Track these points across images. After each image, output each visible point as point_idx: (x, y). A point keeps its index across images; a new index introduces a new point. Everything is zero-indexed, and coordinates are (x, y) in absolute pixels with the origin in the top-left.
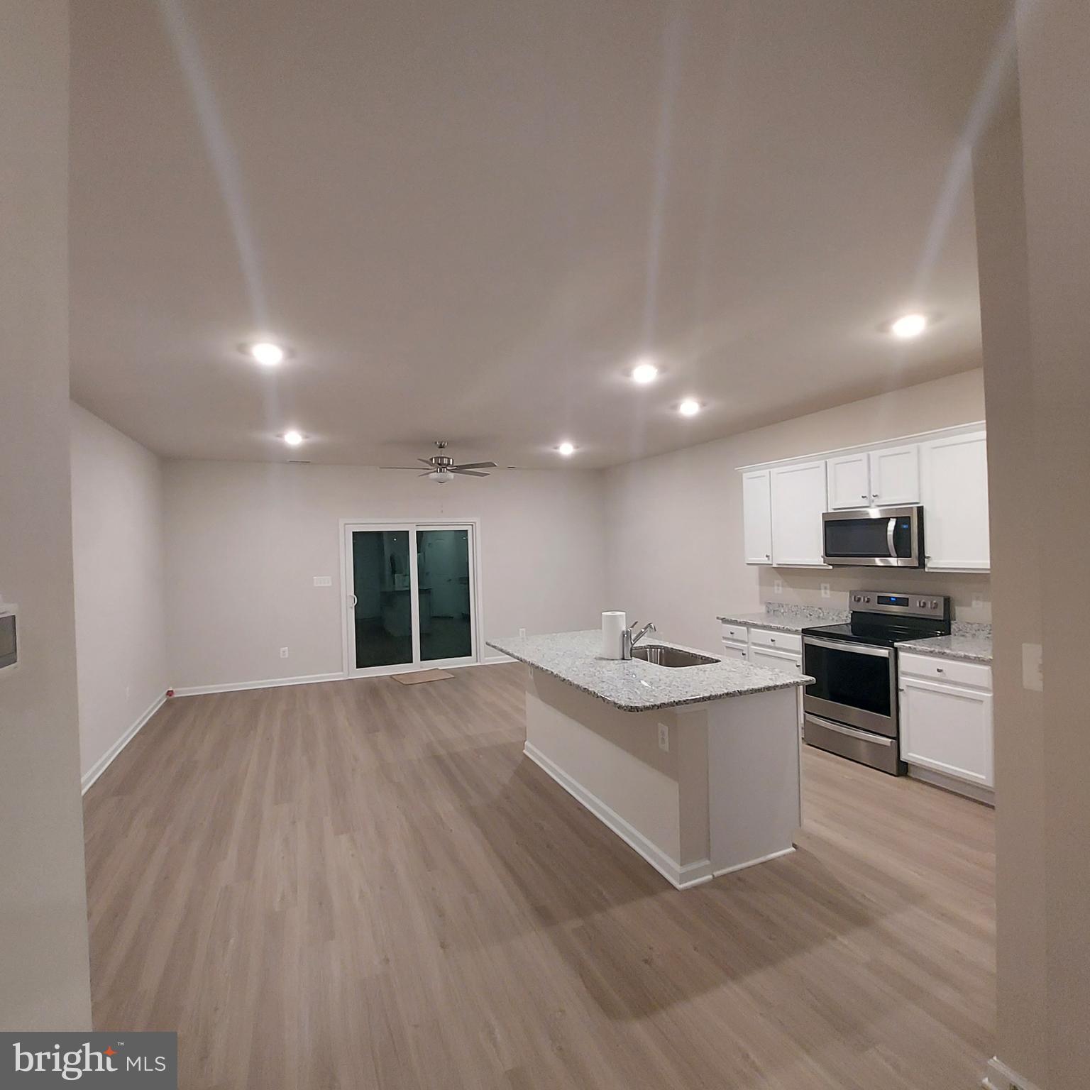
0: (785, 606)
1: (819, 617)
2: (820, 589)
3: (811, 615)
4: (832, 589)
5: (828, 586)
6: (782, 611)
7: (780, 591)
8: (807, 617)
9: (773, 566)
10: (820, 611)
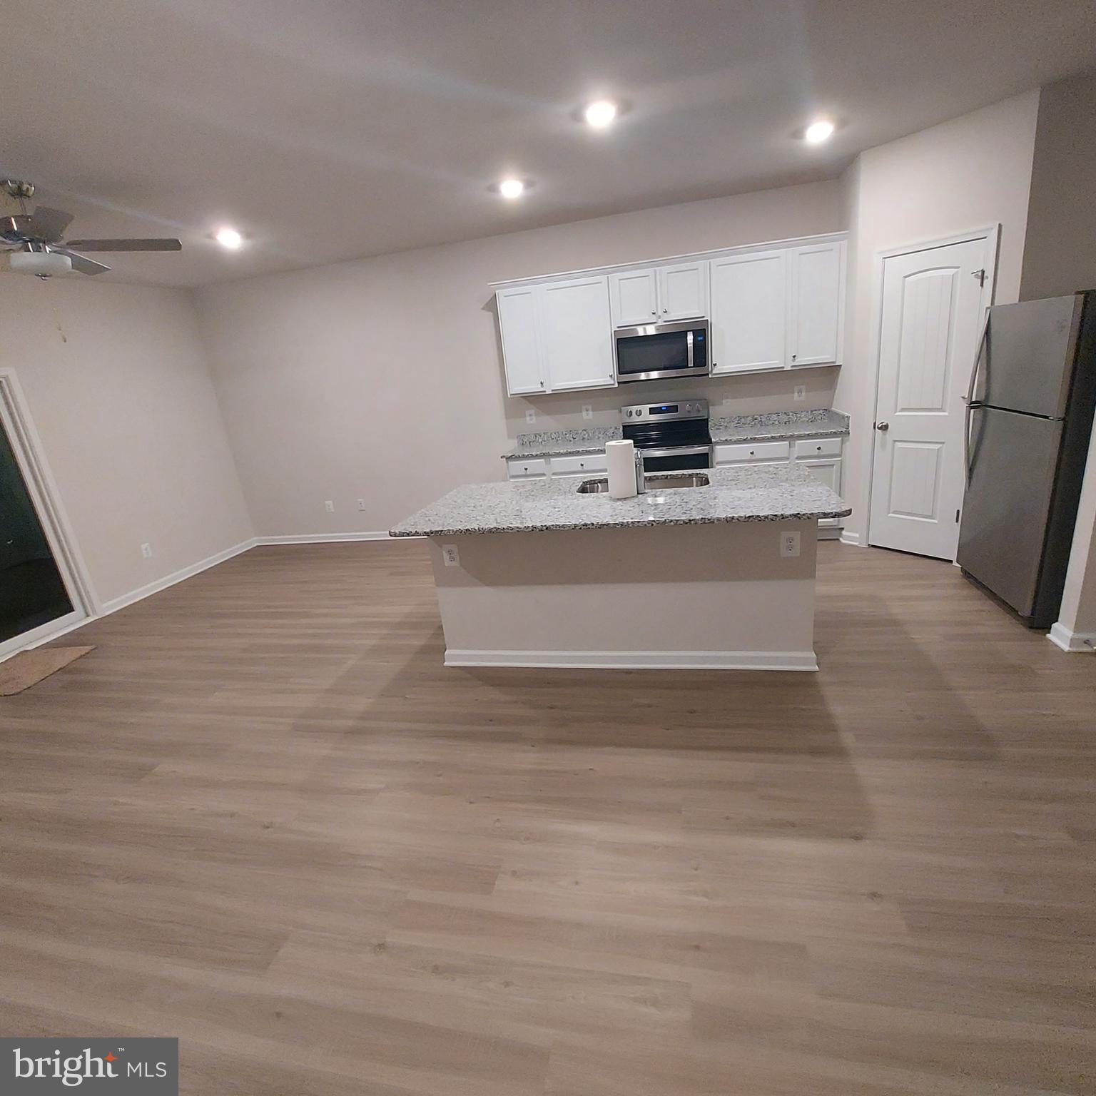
0: (543, 435)
1: (584, 439)
2: (581, 412)
3: (574, 439)
4: (593, 410)
5: (590, 407)
6: (540, 440)
7: (533, 421)
8: (570, 441)
9: (547, 393)
10: (585, 432)
